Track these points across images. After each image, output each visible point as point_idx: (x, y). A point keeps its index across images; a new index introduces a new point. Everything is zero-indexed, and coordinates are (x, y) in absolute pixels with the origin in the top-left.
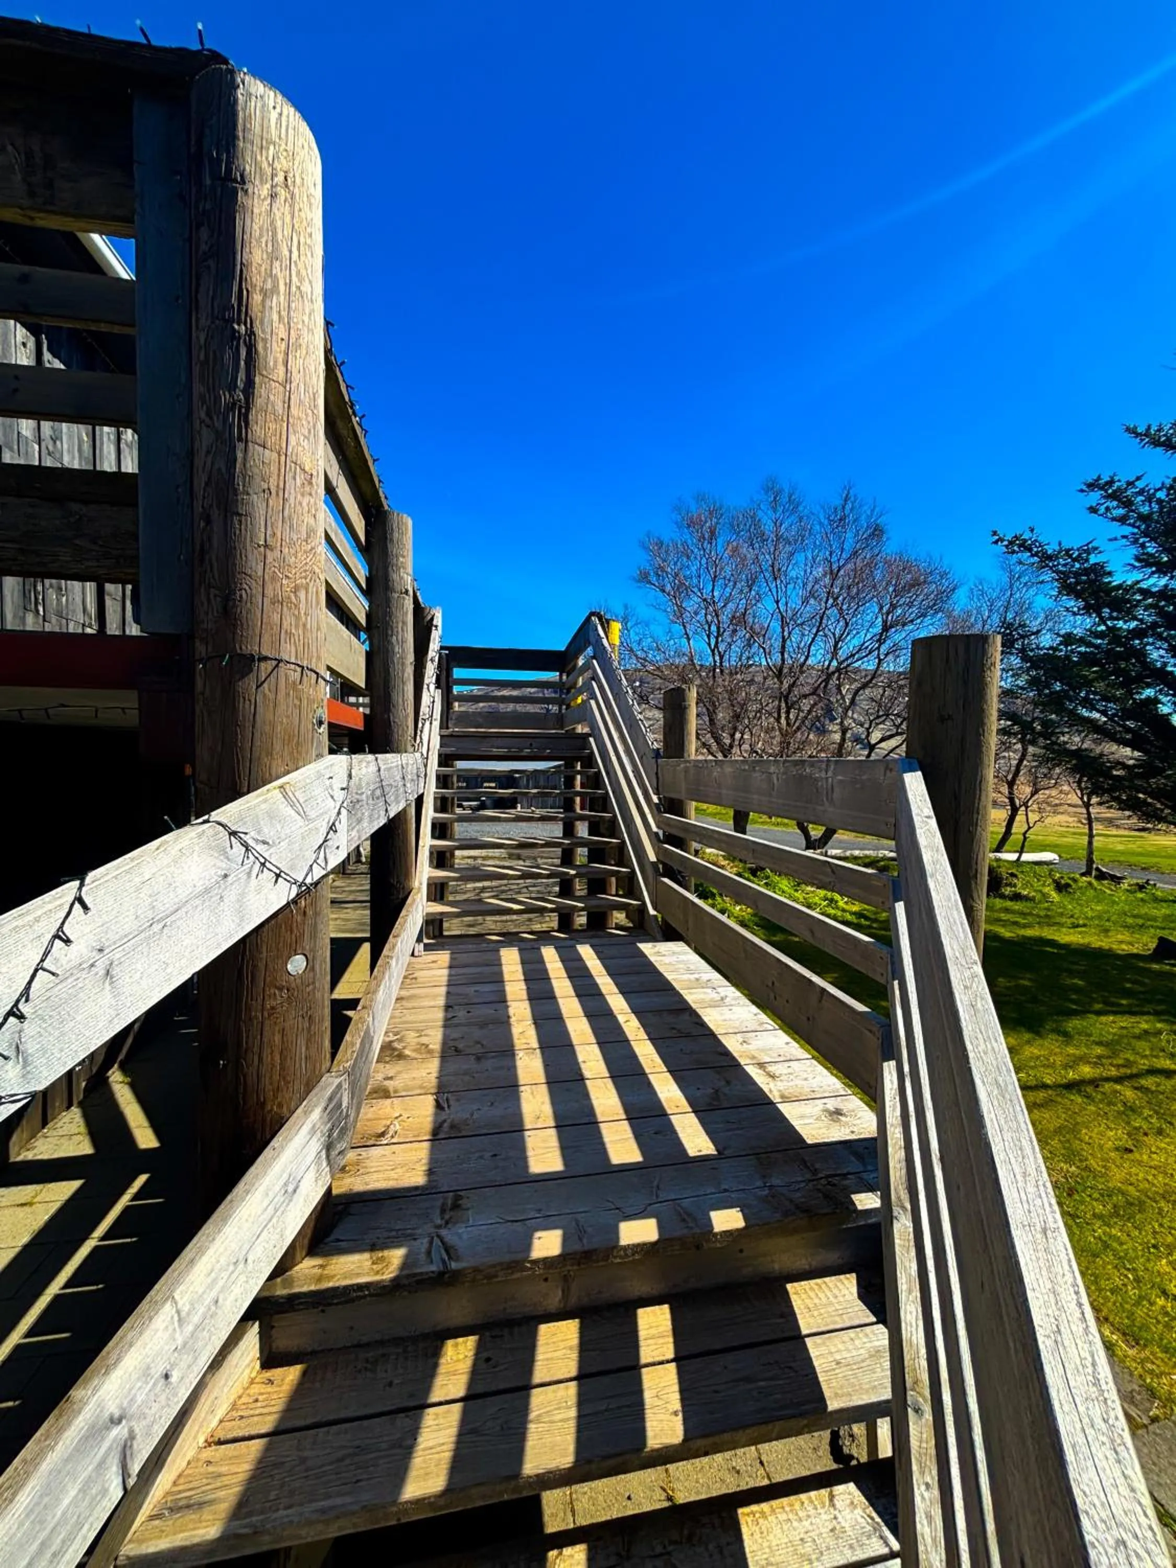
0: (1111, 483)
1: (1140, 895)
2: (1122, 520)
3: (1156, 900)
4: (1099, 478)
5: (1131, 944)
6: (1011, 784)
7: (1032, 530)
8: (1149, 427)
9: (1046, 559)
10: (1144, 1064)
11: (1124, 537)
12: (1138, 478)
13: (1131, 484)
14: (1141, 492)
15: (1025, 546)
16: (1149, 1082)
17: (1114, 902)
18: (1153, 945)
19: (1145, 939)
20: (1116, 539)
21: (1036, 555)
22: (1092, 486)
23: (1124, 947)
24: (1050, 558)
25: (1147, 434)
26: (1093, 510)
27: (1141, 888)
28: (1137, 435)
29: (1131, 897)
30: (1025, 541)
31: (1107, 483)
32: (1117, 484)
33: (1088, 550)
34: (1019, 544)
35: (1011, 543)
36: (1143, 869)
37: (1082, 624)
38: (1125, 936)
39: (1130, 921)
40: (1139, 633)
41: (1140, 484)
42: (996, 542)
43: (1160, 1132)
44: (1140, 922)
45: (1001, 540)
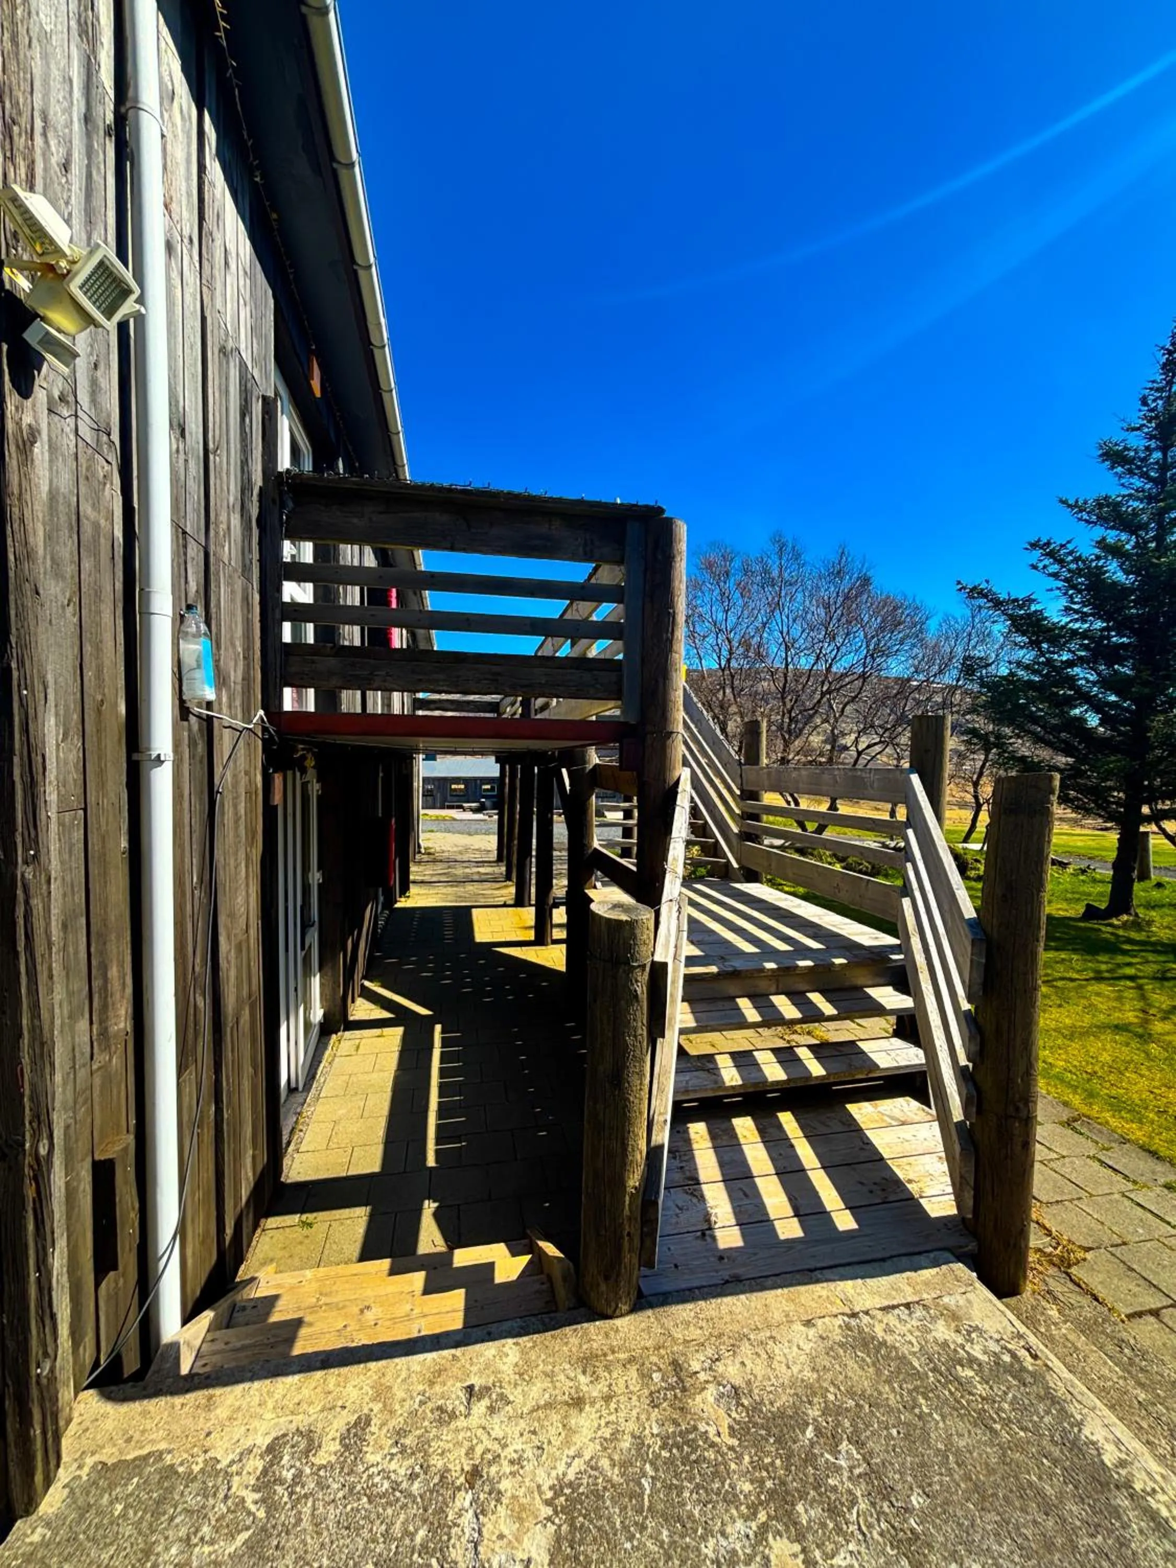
0: (1048, 544)
1: (1082, 877)
2: (1055, 575)
3: (1094, 881)
4: (1039, 540)
5: (1066, 910)
6: (976, 784)
7: (987, 582)
8: (1077, 501)
9: (997, 604)
10: (1057, 975)
11: (1059, 588)
12: (1069, 542)
13: (1062, 546)
14: (1071, 553)
15: (983, 594)
16: (1060, 984)
17: (1059, 883)
18: (1082, 910)
19: (1078, 907)
20: (1051, 590)
21: (991, 600)
22: (1034, 545)
23: (1061, 913)
24: (1001, 603)
25: (1076, 505)
26: (1034, 567)
27: (1083, 872)
28: (1069, 506)
29: (1074, 879)
30: (982, 590)
31: (1044, 544)
32: (1052, 547)
33: (1029, 600)
34: (975, 592)
35: (972, 590)
36: (1090, 858)
37: (1028, 656)
38: (1064, 905)
39: (1069, 896)
40: (1070, 664)
41: (1070, 547)
42: (960, 590)
43: (1060, 1006)
44: (1077, 896)
45: (964, 588)
